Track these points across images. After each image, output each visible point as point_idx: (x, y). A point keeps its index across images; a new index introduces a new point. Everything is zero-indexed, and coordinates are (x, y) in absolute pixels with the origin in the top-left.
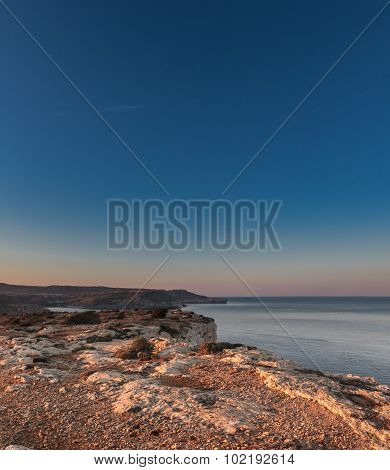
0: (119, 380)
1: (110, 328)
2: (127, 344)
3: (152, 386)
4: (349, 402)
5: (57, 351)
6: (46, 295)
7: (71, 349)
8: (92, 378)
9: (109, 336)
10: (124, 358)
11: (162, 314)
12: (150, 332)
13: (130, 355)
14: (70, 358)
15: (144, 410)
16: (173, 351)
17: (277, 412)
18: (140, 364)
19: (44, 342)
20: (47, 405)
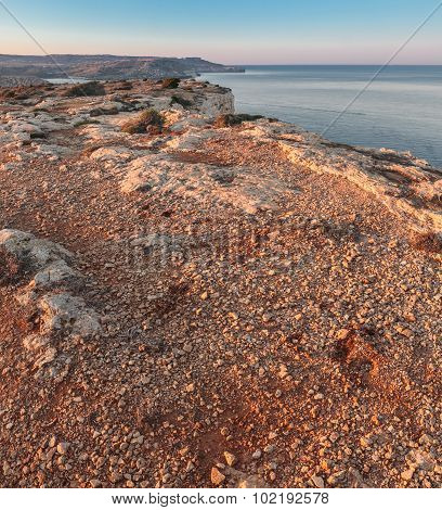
0: (126, 156)
1: (117, 100)
2: (136, 117)
3: (163, 162)
4: (382, 178)
5: (57, 126)
6: (44, 65)
7: (73, 123)
8: (96, 155)
9: (115, 108)
10: (132, 132)
11: (174, 83)
12: (161, 104)
13: (139, 129)
14: (71, 133)
15: (155, 189)
16: (186, 124)
17: (302, 190)
18: (149, 139)
19: (43, 115)
20: (45, 185)
